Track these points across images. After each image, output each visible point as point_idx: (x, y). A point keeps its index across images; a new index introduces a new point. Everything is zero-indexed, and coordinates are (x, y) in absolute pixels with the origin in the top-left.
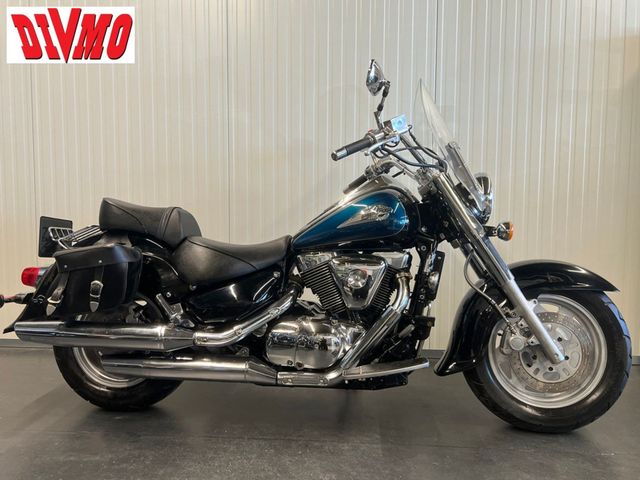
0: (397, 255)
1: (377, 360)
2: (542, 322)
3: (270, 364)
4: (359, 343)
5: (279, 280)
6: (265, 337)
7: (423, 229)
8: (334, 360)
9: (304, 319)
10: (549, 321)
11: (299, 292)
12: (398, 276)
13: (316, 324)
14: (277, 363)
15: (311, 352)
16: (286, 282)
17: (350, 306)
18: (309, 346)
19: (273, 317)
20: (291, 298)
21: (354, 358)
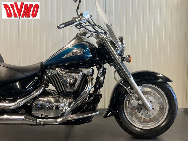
1: (79, 112)
2: (144, 95)
3: (34, 116)
4: (71, 105)
5: (38, 80)
6: (32, 105)
7: (98, 59)
8: (61, 113)
9: (49, 97)
10: (146, 94)
11: (47, 86)
12: (88, 78)
13: (54, 99)
15: (52, 111)
16: (41, 81)
17: (68, 91)
18: (51, 108)
20: (43, 88)
21: (69, 112)
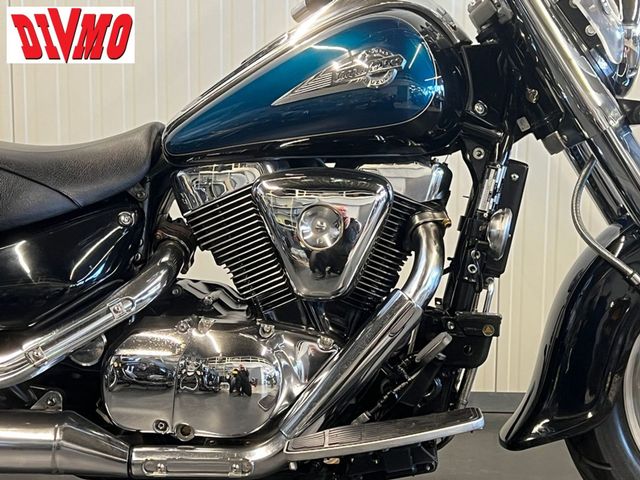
0: (416, 170)
1: (365, 416)
3: (114, 430)
4: (323, 376)
5: (133, 231)
6: (101, 367)
7: (479, 108)
8: (266, 417)
9: (195, 324)
11: (184, 260)
12: (417, 220)
13: (224, 335)
14: (132, 426)
15: (210, 401)
16: (151, 236)
17: (303, 291)
18: (208, 387)
19: (117, 319)
20: (163, 272)
21: (312, 412)
